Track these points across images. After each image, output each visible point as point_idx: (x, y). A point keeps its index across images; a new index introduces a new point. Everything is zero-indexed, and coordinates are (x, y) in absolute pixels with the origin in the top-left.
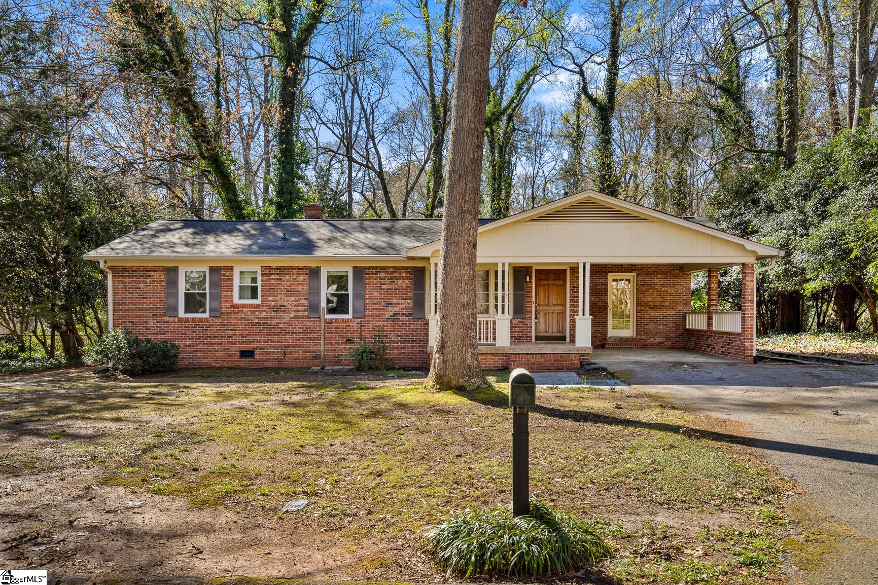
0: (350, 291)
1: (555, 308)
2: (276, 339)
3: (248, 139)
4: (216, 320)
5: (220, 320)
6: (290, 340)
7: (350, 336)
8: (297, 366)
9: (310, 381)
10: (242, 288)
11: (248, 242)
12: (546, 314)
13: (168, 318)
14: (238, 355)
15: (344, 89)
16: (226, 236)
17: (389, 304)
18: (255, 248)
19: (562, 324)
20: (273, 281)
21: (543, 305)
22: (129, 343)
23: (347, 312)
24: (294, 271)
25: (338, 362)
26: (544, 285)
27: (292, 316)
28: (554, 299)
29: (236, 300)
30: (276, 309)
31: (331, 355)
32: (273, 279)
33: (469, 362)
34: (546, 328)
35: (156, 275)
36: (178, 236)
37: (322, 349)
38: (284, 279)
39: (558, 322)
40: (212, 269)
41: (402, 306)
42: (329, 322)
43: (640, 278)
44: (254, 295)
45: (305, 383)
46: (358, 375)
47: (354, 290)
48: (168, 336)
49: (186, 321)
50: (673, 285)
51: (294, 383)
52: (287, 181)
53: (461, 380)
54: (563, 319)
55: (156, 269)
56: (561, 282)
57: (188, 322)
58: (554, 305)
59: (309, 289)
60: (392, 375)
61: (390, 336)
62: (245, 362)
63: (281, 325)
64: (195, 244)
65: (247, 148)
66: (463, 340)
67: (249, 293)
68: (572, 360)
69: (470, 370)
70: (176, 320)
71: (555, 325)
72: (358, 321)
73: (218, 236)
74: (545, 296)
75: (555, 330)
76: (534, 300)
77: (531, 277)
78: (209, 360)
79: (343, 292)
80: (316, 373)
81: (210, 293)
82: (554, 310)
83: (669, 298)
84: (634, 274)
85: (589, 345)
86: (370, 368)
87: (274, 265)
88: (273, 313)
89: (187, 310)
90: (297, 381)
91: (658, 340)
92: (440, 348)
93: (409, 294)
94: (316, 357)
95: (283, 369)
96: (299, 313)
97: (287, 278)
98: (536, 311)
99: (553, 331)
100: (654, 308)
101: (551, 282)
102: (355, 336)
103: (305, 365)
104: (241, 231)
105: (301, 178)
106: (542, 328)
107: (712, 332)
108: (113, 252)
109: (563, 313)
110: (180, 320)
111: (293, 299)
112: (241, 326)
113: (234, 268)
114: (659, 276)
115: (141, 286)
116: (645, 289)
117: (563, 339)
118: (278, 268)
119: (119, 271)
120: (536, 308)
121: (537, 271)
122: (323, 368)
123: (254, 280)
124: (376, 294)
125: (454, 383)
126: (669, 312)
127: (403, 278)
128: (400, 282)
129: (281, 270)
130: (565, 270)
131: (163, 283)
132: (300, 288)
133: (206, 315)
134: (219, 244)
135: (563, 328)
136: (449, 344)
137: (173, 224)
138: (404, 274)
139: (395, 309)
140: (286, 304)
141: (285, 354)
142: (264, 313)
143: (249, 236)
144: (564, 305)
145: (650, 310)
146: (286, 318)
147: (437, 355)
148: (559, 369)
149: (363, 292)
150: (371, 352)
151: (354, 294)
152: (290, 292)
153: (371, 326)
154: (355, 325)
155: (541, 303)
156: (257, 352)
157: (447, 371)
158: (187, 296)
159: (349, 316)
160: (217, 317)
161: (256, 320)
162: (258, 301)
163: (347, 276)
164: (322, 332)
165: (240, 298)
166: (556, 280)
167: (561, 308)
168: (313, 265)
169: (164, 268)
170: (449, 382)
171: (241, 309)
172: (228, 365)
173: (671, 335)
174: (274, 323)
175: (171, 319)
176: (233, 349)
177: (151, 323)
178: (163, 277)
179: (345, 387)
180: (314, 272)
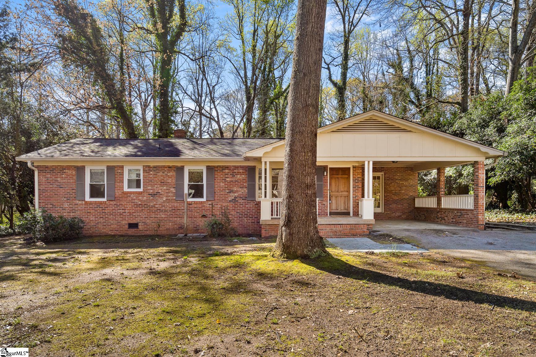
0: (205, 182)
1: (343, 193)
2: (153, 216)
3: (145, 106)
4: (112, 203)
5: (115, 203)
6: (163, 216)
7: (204, 213)
8: (168, 233)
9: (176, 246)
10: (129, 181)
11: (136, 150)
12: (336, 197)
13: (78, 202)
14: (127, 226)
15: (197, 78)
16: (120, 147)
17: (231, 191)
18: (139, 153)
19: (348, 204)
20: (151, 176)
21: (335, 192)
22: (44, 219)
23: (202, 196)
24: (166, 169)
25: (196, 230)
26: (335, 178)
27: (164, 199)
28: (342, 188)
29: (126, 189)
30: (153, 195)
31: (191, 226)
32: (151, 174)
33: (311, 234)
34: (337, 207)
35: (69, 172)
36: (88, 147)
37: (185, 222)
38: (159, 174)
39: (344, 203)
40: (109, 168)
41: (240, 193)
42: (190, 204)
43: (387, 175)
44: (138, 186)
45: (172, 249)
46: (211, 240)
47: (207, 181)
48: (77, 214)
49: (91, 203)
50: (406, 180)
51: (164, 248)
52: (165, 123)
53: (305, 250)
54: (348, 201)
55: (69, 168)
56: (346, 176)
57: (92, 204)
58: (342, 192)
59: (177, 181)
60: (236, 240)
61: (232, 213)
62: (132, 232)
63: (157, 206)
64: (98, 151)
65: (144, 111)
66: (307, 216)
67: (135, 184)
68: (362, 229)
69: (312, 241)
70: (84, 203)
71: (343, 205)
72: (210, 203)
73: (115, 147)
74: (335, 186)
75: (342, 208)
76: (329, 188)
77: (327, 173)
78: (107, 230)
79: (200, 183)
80: (181, 239)
81: (107, 184)
82: (342, 194)
83: (404, 188)
84: (383, 173)
85: (373, 218)
86: (219, 235)
87: (152, 165)
88: (151, 198)
89: (92, 196)
90: (166, 246)
91: (398, 214)
92: (287, 223)
93: (245, 184)
94: (181, 228)
95: (158, 236)
96: (169, 198)
97: (161, 173)
98: (330, 196)
99: (341, 209)
100: (395, 194)
101: (340, 176)
102: (208, 213)
103: (174, 233)
104: (132, 145)
105: (173, 122)
106: (334, 207)
107: (442, 209)
108: (39, 156)
109: (348, 196)
110: (87, 203)
111: (165, 188)
112: (129, 207)
113: (124, 167)
114: (398, 174)
115: (59, 179)
116: (389, 182)
117: (348, 214)
118: (155, 167)
119: (43, 169)
120: (330, 194)
121: (331, 169)
122: (186, 235)
123: (138, 175)
124: (222, 184)
125: (299, 252)
126: (404, 197)
127: (241, 174)
128: (239, 176)
129: (156, 168)
130: (349, 168)
131: (75, 177)
132: (170, 181)
133: (105, 200)
134: (115, 151)
135: (348, 207)
136: (295, 219)
137: (87, 140)
138: (241, 171)
139: (235, 194)
140: (160, 191)
141: (159, 226)
142: (145, 198)
143: (136, 147)
144: (349, 191)
145: (393, 196)
146: (160, 201)
147: (283, 228)
148: (354, 235)
149: (213, 183)
150: (220, 224)
151: (207, 184)
152: (163, 183)
153: (219, 206)
154: (208, 205)
155: (333, 190)
156: (140, 224)
157: (294, 242)
158: (91, 186)
159: (204, 199)
160: (112, 201)
161: (139, 203)
162: (141, 190)
163: (202, 173)
164: (185, 210)
165: (129, 187)
166: (343, 174)
167: (346, 193)
168: (179, 165)
169: (75, 167)
170: (295, 252)
171: (129, 195)
172: (120, 234)
173: (406, 211)
174: (152, 204)
175: (80, 202)
176: (124, 222)
177: (66, 205)
178: (74, 173)
179: (204, 253)
180: (180, 170)
